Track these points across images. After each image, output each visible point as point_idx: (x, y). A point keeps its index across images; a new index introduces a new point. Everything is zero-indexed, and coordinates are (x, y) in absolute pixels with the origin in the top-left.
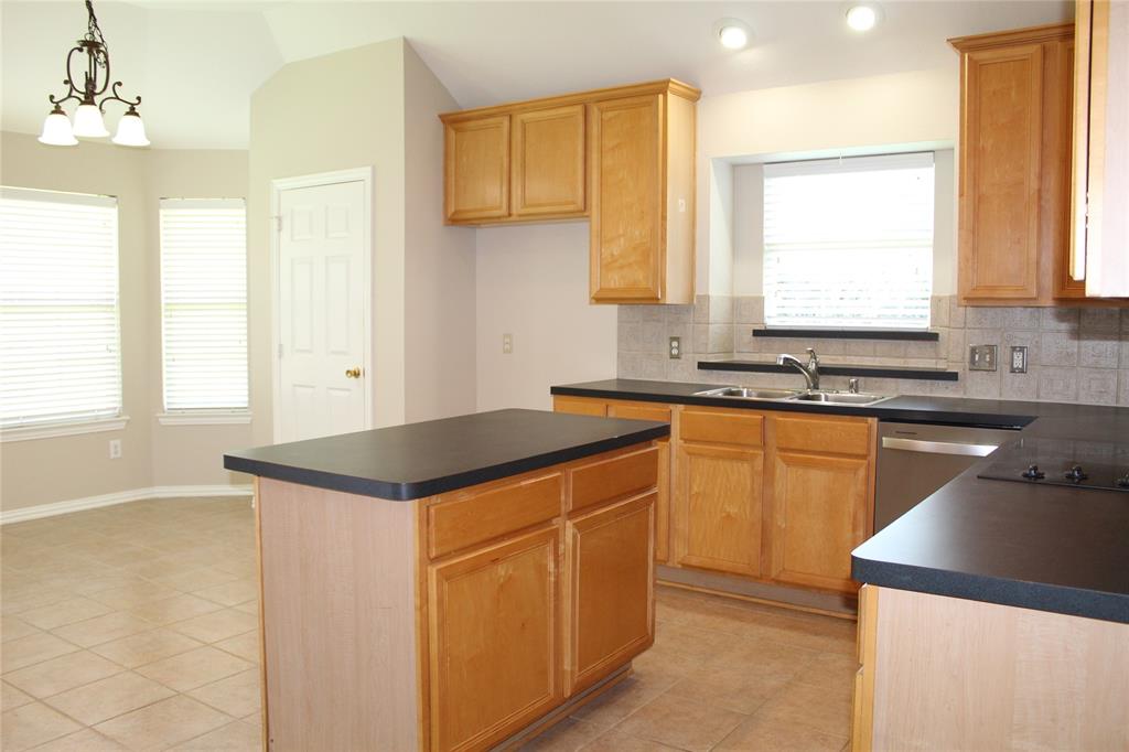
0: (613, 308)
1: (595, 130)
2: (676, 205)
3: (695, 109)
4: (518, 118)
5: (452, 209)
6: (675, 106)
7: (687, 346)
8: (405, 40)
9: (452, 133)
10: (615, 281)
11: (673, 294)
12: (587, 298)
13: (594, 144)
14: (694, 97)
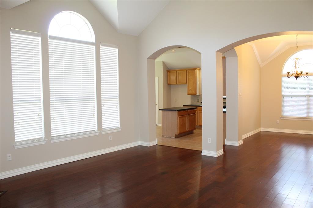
0: (190, 95)
1: (188, 74)
2: (198, 83)
3: (200, 71)
4: (178, 72)
5: (168, 83)
6: (197, 71)
7: (200, 100)
8: (163, 62)
9: (168, 73)
10: (190, 92)
11: (198, 94)
12: (187, 94)
13: (188, 75)
14: (200, 69)
